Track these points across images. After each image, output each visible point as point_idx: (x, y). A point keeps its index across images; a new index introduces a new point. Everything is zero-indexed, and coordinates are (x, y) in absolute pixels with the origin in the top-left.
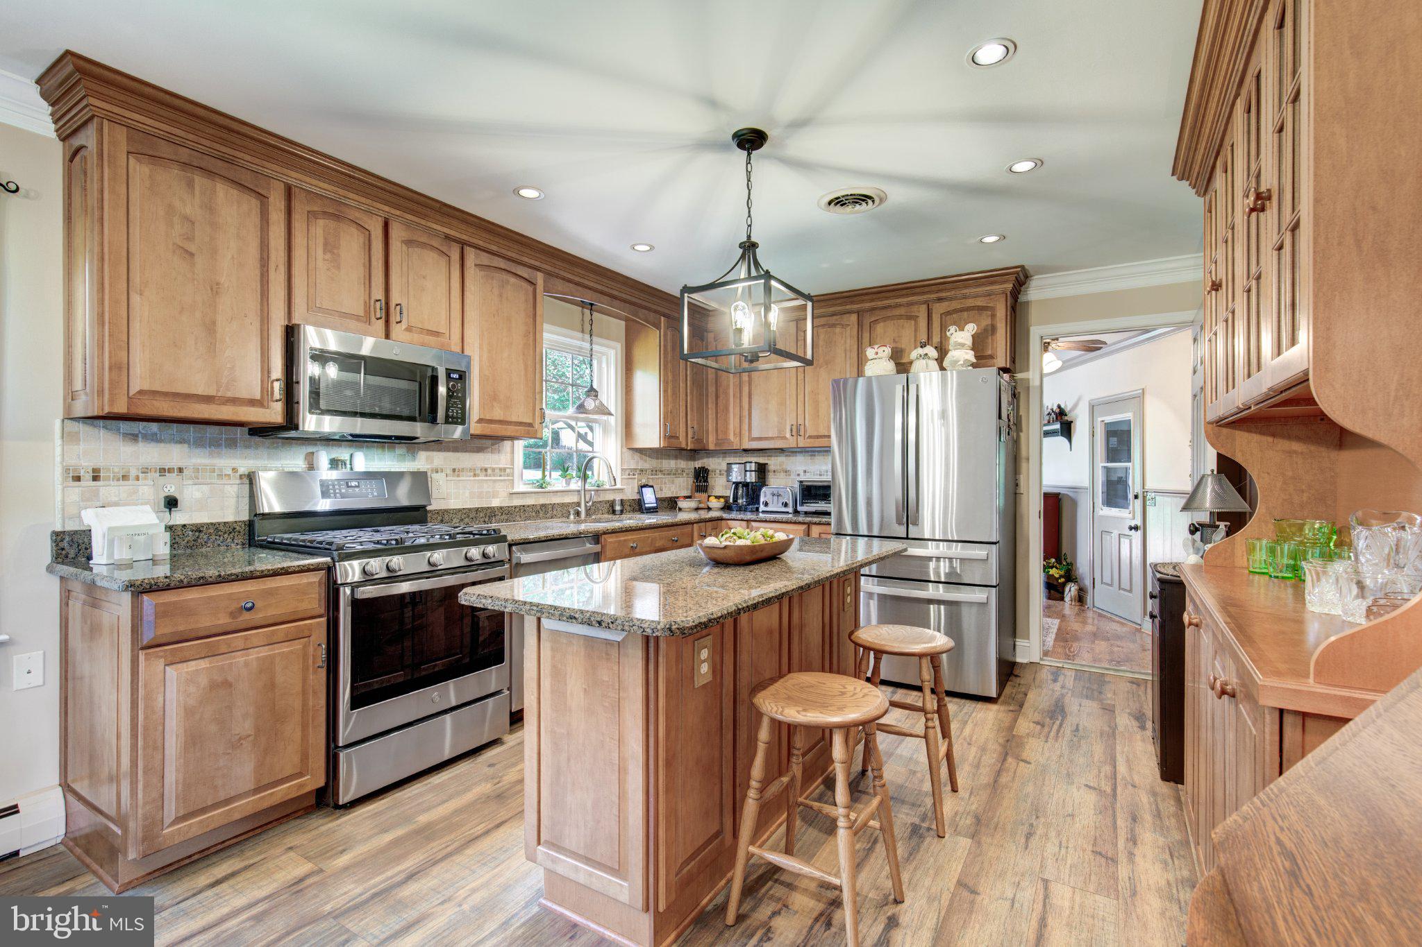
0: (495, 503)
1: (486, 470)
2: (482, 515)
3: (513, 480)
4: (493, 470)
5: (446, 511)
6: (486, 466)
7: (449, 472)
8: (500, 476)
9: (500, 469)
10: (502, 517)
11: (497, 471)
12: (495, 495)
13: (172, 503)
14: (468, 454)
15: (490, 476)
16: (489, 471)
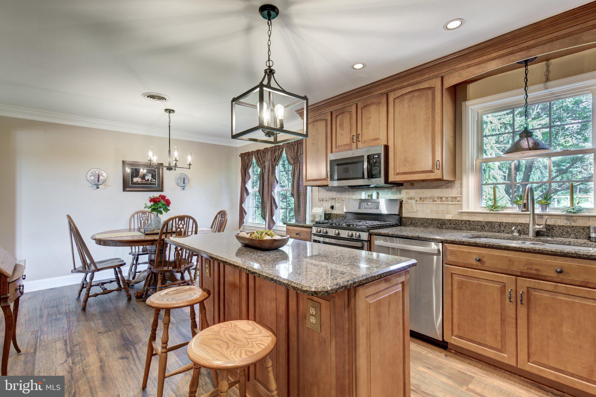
0: (448, 217)
1: (441, 198)
2: (435, 222)
3: (462, 204)
4: (447, 198)
5: (414, 218)
6: (442, 196)
7: (418, 199)
8: (452, 201)
9: (452, 198)
10: (451, 226)
11: (450, 199)
12: (448, 213)
13: (332, 207)
14: (429, 190)
15: (444, 201)
16: (444, 199)
